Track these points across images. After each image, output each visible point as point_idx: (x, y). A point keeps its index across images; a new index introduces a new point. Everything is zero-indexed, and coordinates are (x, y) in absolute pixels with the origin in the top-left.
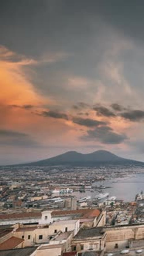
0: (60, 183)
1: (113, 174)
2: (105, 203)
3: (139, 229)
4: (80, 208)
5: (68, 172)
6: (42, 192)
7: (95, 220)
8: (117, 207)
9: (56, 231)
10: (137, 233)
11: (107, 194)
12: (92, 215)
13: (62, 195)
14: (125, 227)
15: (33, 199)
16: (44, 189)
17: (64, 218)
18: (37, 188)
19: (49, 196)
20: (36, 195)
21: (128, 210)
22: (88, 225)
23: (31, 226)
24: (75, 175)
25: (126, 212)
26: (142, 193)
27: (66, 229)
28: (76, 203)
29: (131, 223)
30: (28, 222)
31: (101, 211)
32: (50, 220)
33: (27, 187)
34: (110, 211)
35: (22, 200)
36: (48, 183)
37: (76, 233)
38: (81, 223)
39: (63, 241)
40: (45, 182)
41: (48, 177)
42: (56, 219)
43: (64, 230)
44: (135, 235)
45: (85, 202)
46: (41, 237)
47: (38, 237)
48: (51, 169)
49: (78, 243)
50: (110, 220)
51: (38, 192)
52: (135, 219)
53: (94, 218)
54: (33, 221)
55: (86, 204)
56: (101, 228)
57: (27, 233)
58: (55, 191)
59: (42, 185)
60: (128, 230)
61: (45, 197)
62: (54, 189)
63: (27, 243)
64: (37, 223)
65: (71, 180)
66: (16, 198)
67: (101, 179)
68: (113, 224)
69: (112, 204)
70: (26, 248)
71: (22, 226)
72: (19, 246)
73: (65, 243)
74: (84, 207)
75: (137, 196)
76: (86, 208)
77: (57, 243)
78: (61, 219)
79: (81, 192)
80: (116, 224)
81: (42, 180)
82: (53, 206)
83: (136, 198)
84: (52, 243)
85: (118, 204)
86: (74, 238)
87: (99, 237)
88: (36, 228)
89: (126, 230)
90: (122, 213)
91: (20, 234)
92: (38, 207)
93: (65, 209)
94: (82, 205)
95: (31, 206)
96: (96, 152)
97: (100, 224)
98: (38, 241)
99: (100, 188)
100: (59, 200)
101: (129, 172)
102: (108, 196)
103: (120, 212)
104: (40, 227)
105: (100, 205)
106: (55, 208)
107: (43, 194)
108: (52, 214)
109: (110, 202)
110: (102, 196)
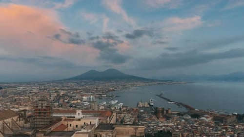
0: (87, 92)
1: (120, 87)
2: (115, 108)
3: (139, 128)
4: (100, 110)
5: (91, 84)
6: (77, 97)
7: (108, 118)
8: (124, 111)
9: (85, 123)
10: (138, 131)
11: (117, 101)
12: (107, 115)
13: (88, 100)
14: (129, 126)
15: (72, 102)
16: (78, 96)
17: (90, 115)
18: (74, 95)
19: (81, 100)
20: (74, 100)
21: (132, 114)
22: (104, 122)
23: (71, 118)
24: (96, 87)
25: (130, 115)
26: (141, 102)
27: (91, 122)
28: (97, 106)
29: (134, 124)
30: (70, 116)
31: (112, 113)
32: (81, 116)
33: (69, 94)
34: (119, 114)
35: (67, 102)
36: (80, 92)
37: (96, 126)
38: (99, 120)
39: (89, 131)
40: (78, 91)
41: (80, 88)
42: (85, 116)
43: (89, 123)
44: (136, 133)
45: (103, 106)
46: (77, 126)
47: (75, 126)
48: (81, 82)
49: (99, 133)
50: (120, 120)
51: (75, 98)
52: (137, 121)
53: (108, 117)
54: (72, 116)
55: (103, 107)
56: (112, 125)
57: (70, 123)
58: (84, 98)
59: (77, 93)
60: (131, 128)
61: (79, 101)
62: (83, 96)
63: (70, 129)
64: (74, 117)
65: (93, 90)
66: (64, 101)
67: (112, 90)
68: (122, 123)
69: (120, 109)
70: (69, 131)
71: (67, 118)
72: (66, 130)
73: (90, 132)
74: (102, 109)
75: (138, 104)
76: (104, 110)
77: (86, 131)
78: (88, 116)
79: (100, 98)
80: (124, 123)
81: (76, 90)
82: (84, 107)
83: (137, 106)
84: (83, 131)
85: (125, 109)
86: (95, 129)
87: (111, 131)
88: (74, 120)
89: (129, 128)
90: (128, 116)
91: (65, 123)
92: (75, 107)
93: (90, 110)
94: (101, 108)
95: (72, 106)
96: (108, 70)
97: (112, 122)
98: (76, 129)
99: (111, 97)
100: (87, 104)
101: (131, 85)
102: (117, 103)
103: (127, 115)
104: (76, 120)
105: (113, 108)
106: (85, 109)
107: (78, 99)
108: (82, 112)
109: (119, 107)
110: (113, 102)
